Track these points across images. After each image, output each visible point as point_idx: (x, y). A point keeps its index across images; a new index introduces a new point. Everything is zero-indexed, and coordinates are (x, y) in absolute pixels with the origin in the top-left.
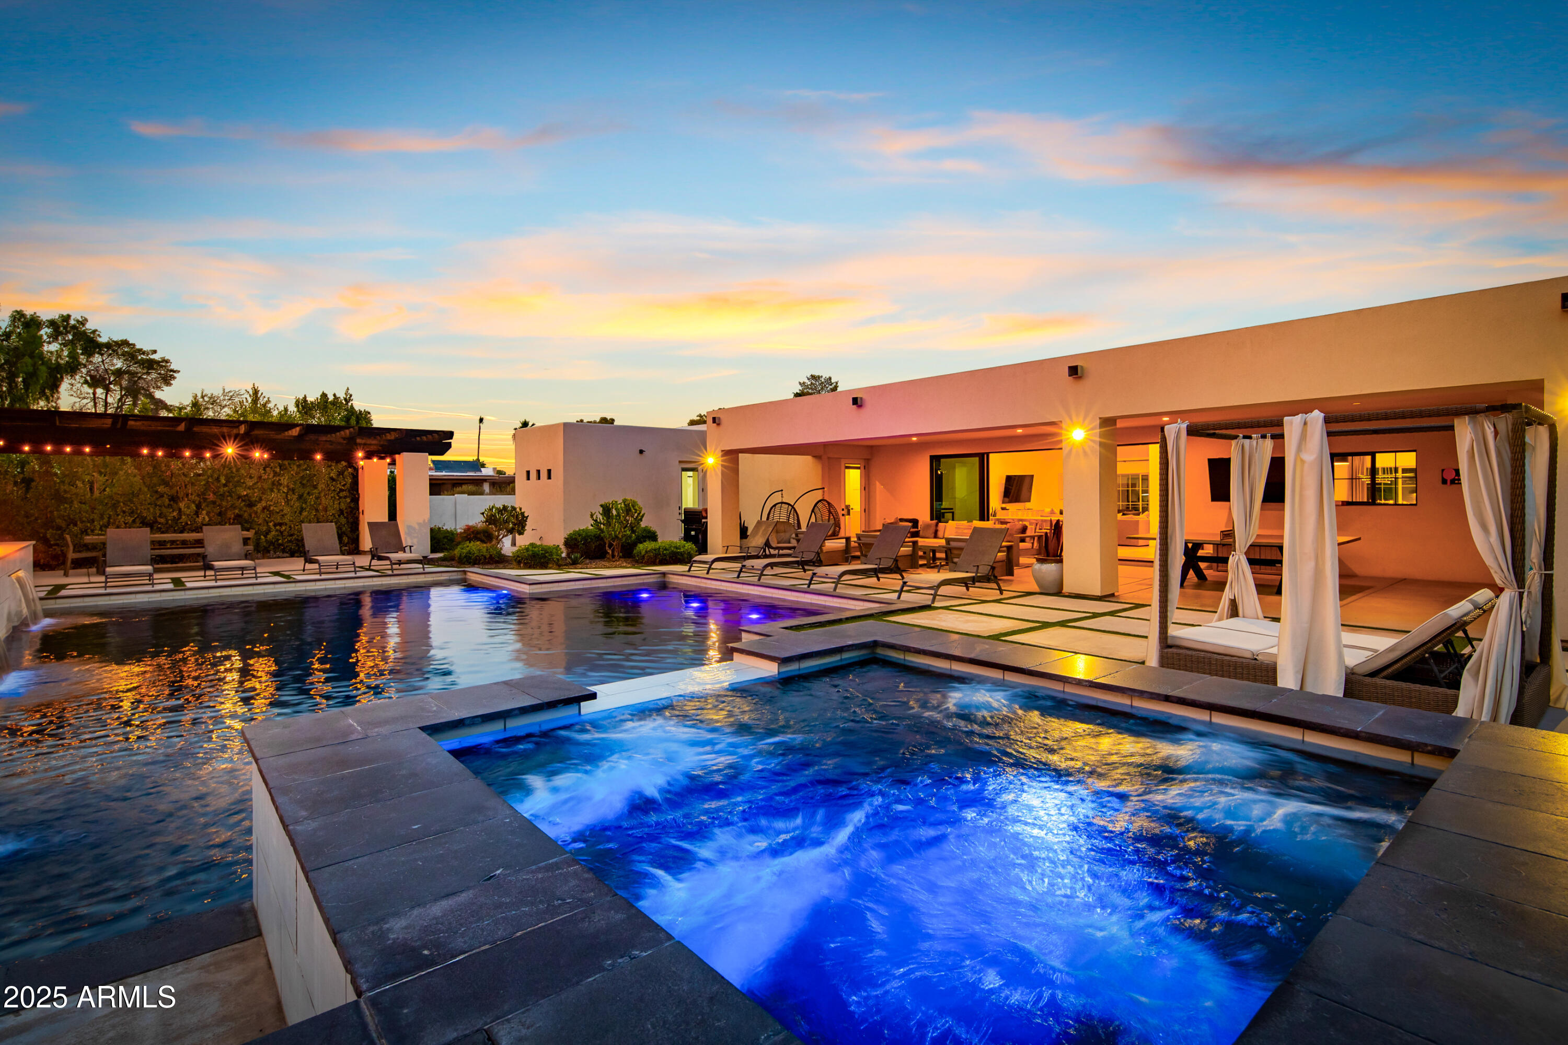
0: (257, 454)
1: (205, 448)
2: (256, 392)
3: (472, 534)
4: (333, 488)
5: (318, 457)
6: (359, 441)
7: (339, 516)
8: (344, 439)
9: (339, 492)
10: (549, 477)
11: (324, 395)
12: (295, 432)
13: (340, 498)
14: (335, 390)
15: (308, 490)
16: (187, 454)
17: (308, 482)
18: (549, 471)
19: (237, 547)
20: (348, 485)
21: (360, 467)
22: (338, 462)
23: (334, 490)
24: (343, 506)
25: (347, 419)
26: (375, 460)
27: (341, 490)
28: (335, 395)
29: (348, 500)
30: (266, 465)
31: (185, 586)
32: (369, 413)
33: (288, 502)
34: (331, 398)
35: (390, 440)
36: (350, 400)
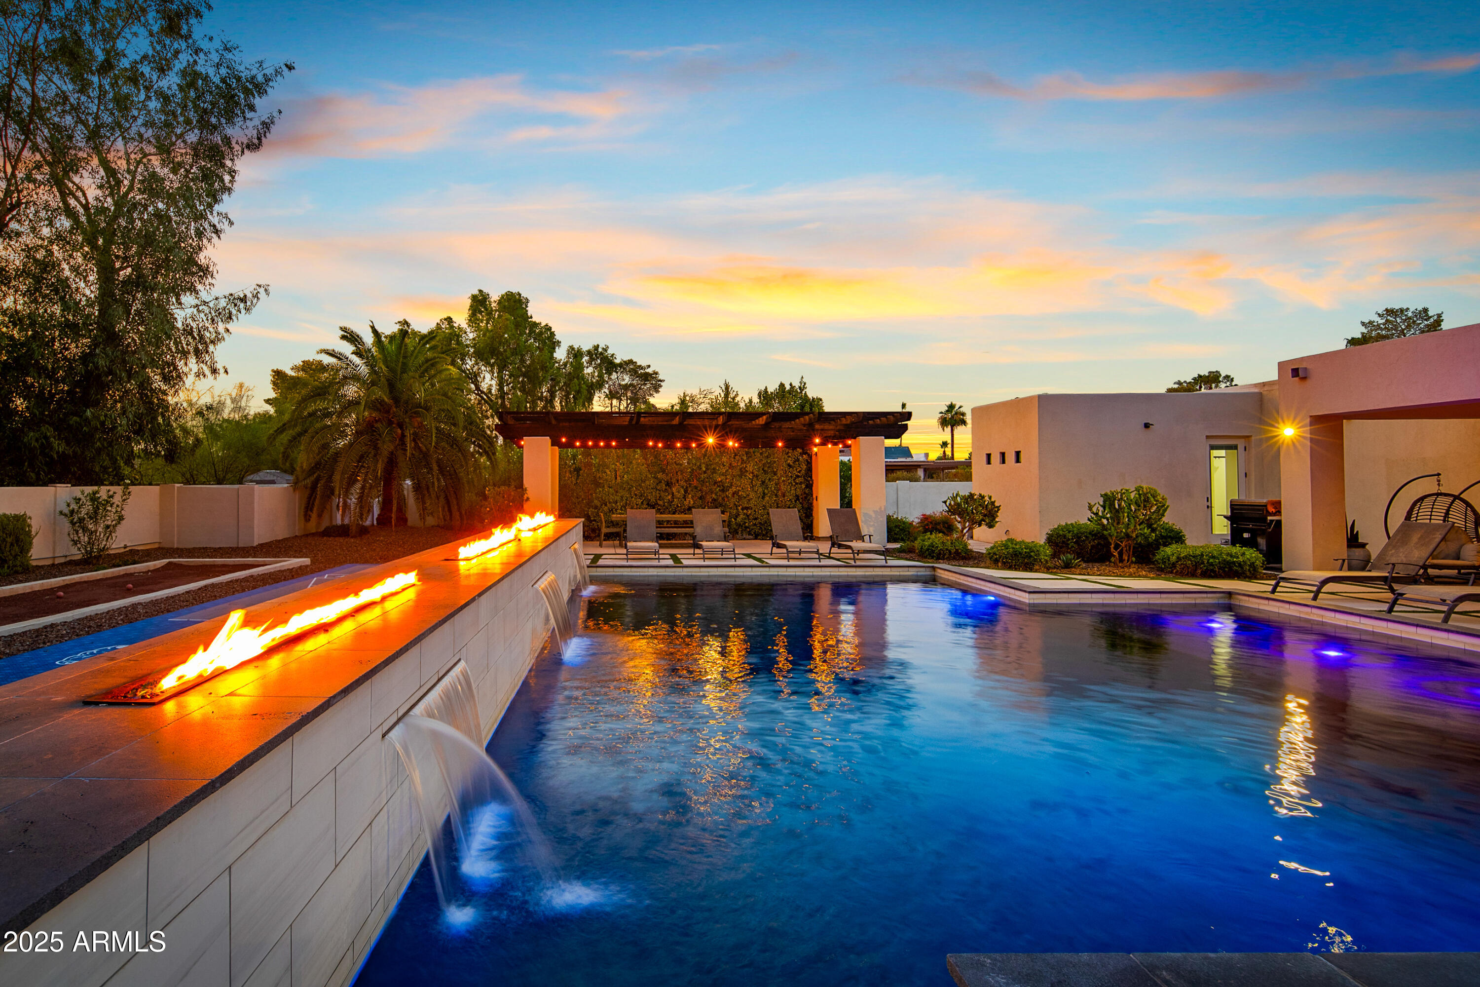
0: (731, 443)
1: (692, 439)
2: (727, 387)
3: (930, 524)
4: (790, 474)
5: (780, 444)
6: (817, 426)
7: (795, 501)
8: (804, 425)
9: (795, 478)
10: (1018, 460)
11: (782, 385)
12: (762, 421)
13: (797, 484)
14: (791, 380)
15: (769, 476)
16: (679, 445)
17: (768, 469)
18: (1018, 454)
19: (718, 529)
20: (803, 471)
21: (814, 453)
22: (794, 449)
23: (791, 477)
24: (799, 492)
25: (802, 406)
26: (830, 446)
27: (798, 476)
28: (791, 384)
29: (803, 486)
30: (736, 453)
31: (682, 563)
32: (821, 400)
33: (753, 487)
34: (788, 387)
35: (846, 425)
36: (805, 388)
